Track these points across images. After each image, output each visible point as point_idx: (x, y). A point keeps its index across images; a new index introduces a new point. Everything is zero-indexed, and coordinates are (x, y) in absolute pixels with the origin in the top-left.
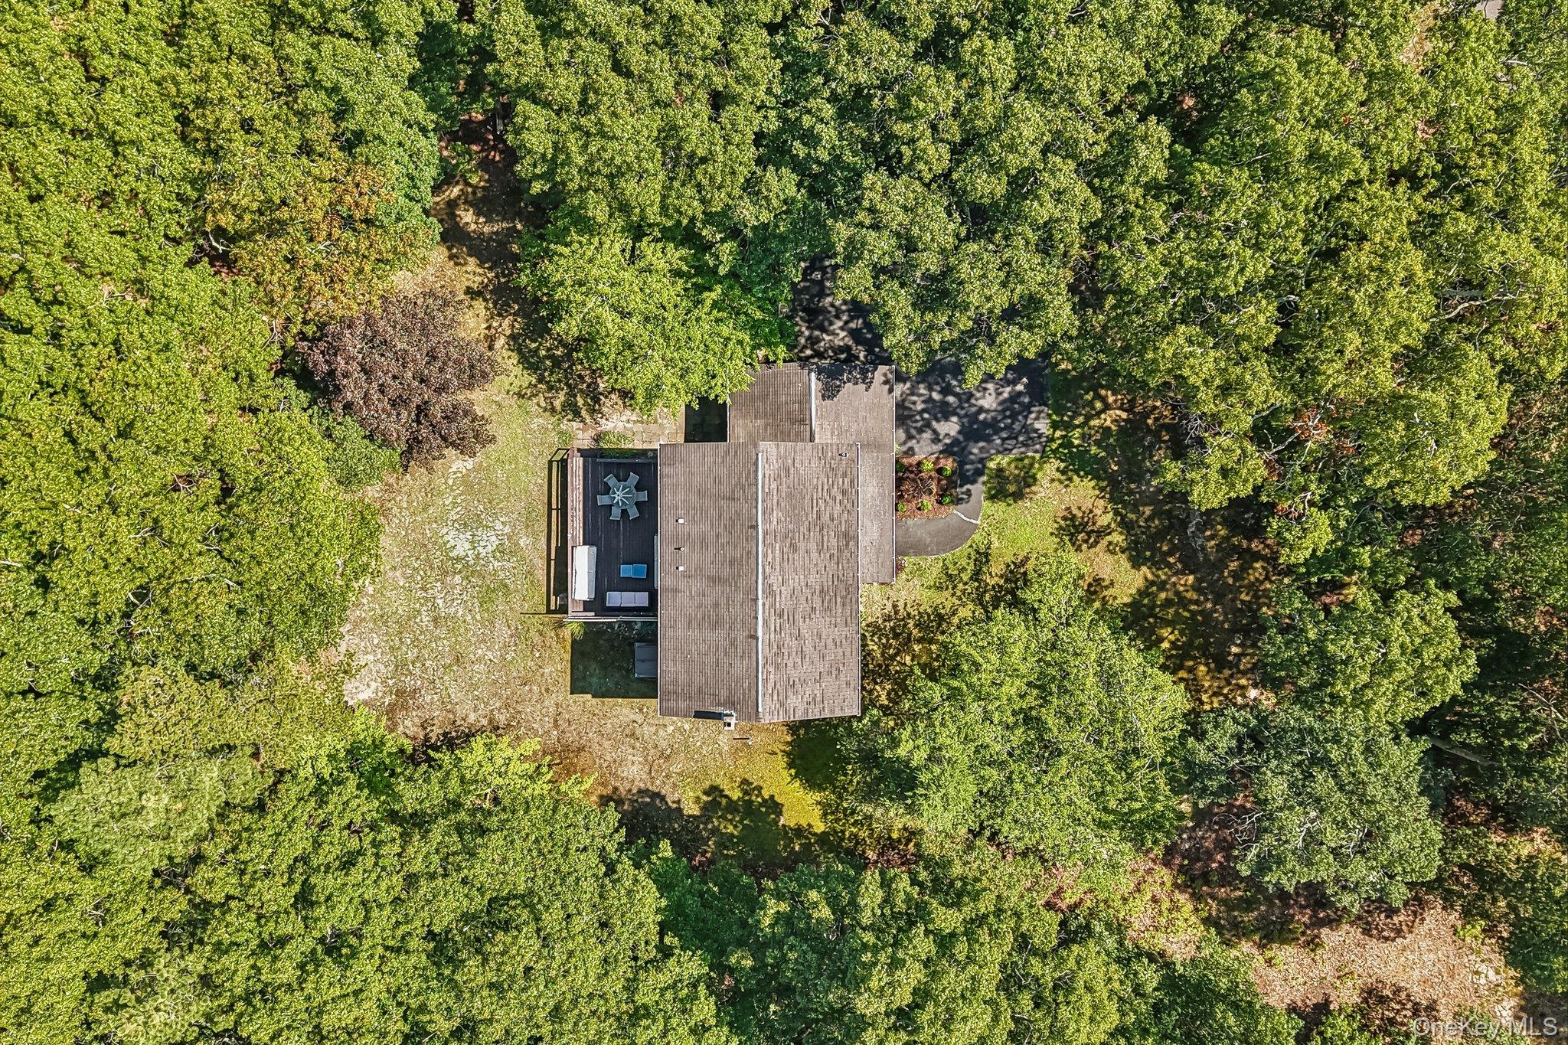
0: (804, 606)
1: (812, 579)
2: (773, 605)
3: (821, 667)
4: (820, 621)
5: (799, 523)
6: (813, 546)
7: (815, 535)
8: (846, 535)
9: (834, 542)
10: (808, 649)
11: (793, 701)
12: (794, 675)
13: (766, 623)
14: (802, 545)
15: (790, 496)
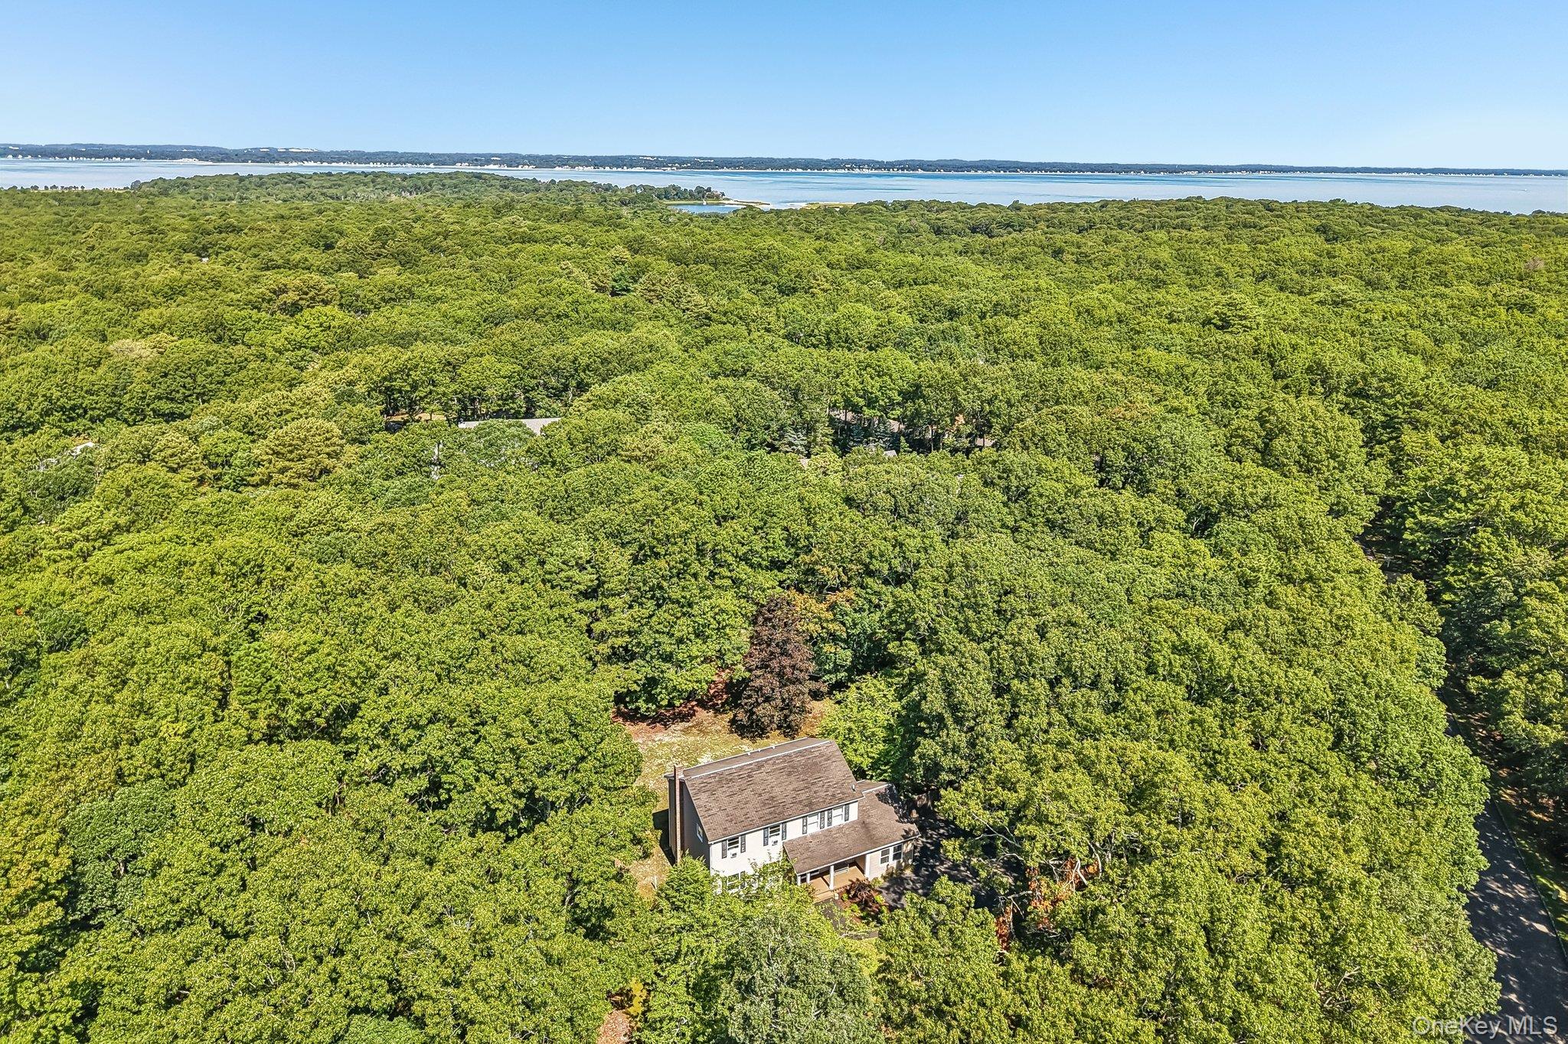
0: (760, 788)
1: (777, 789)
3: (730, 810)
4: (756, 801)
5: (804, 773)
6: (795, 785)
7: (802, 785)
8: (810, 804)
9: (803, 797)
10: (736, 798)
11: (704, 796)
12: (719, 793)
13: (742, 768)
14: (792, 778)
15: (816, 764)
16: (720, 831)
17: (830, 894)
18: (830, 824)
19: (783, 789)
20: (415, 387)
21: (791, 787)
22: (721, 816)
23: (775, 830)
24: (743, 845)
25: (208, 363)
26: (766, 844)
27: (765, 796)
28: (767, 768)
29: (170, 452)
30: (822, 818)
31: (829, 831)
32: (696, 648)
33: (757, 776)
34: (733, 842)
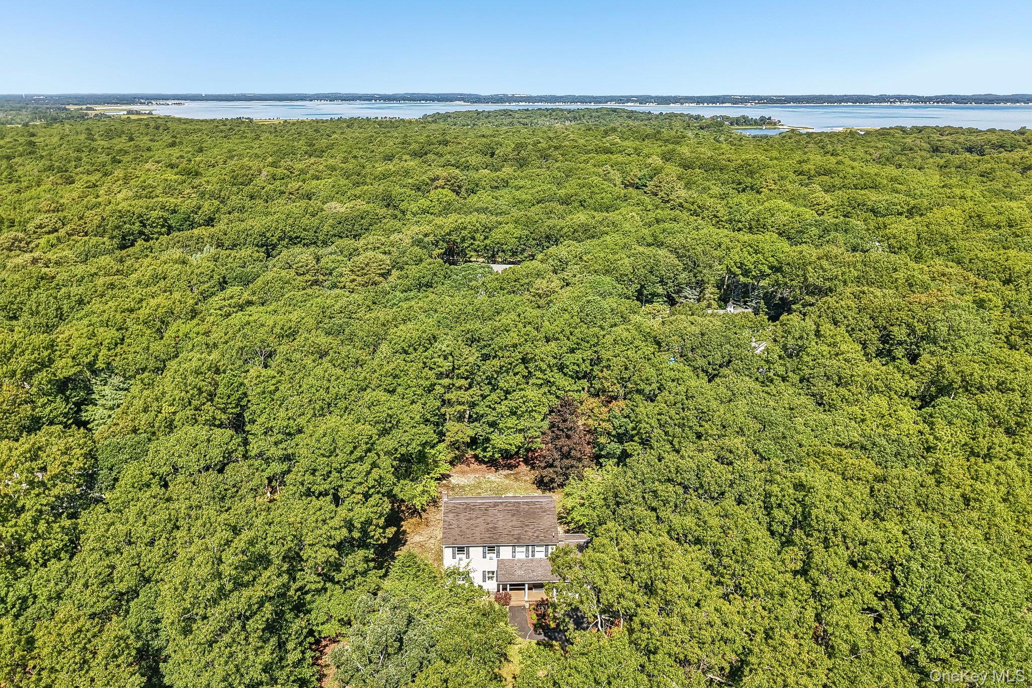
0: (489, 519)
1: (500, 523)
2: (490, 506)
3: (464, 528)
4: (483, 527)
5: (524, 517)
6: (514, 523)
7: (519, 524)
8: (519, 538)
9: (516, 532)
10: (472, 522)
11: (450, 516)
12: (461, 516)
13: (483, 504)
14: (514, 518)
15: (534, 513)
16: (451, 541)
17: (524, 603)
18: (533, 556)
19: (504, 522)
20: (463, 240)
21: (511, 524)
22: (457, 531)
23: (491, 549)
24: (468, 553)
25: (362, 218)
26: (484, 557)
27: (491, 525)
28: (500, 507)
29: (300, 264)
30: (527, 550)
31: (532, 560)
32: (512, 422)
33: (492, 511)
34: (461, 550)
